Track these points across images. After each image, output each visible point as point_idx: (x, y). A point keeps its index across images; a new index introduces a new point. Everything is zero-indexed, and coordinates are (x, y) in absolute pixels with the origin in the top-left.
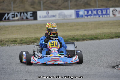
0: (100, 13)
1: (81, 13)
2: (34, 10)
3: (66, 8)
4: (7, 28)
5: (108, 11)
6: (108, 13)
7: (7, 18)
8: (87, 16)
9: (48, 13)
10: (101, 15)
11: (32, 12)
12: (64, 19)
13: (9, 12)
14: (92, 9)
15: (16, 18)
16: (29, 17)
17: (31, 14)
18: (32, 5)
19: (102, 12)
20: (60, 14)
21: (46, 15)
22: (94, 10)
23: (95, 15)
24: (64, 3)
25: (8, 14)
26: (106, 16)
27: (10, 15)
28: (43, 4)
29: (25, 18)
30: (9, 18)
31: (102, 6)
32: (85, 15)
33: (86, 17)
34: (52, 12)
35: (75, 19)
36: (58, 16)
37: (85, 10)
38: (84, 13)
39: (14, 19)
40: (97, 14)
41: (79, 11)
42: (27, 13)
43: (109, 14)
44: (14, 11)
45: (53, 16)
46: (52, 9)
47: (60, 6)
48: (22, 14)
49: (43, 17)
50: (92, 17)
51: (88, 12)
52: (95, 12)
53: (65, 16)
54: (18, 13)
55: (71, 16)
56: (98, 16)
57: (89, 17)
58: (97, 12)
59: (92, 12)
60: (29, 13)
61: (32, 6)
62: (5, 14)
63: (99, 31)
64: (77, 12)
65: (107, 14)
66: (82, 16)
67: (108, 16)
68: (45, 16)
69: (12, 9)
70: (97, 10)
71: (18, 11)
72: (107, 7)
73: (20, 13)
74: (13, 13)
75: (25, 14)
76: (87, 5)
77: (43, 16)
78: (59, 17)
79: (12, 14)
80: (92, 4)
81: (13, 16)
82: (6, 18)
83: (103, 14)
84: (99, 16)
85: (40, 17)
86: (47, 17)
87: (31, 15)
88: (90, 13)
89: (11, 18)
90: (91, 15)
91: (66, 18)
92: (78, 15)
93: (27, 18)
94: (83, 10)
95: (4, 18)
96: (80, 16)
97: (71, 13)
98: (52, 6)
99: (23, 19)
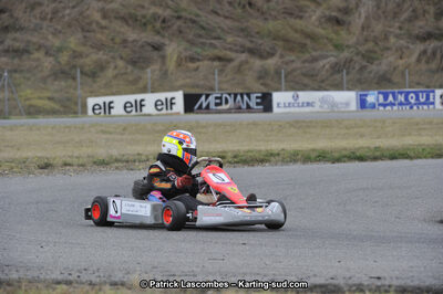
0: (413, 101)
1: (371, 99)
2: (265, 90)
3: (338, 87)
4: (204, 127)
5: (431, 95)
6: (431, 100)
7: (204, 106)
8: (385, 106)
9: (297, 96)
10: (415, 104)
11: (259, 95)
12: (333, 111)
13: (208, 92)
14: (396, 91)
15: (224, 107)
16: (252, 104)
17: (257, 98)
18: (260, 78)
19: (417, 99)
20: (323, 101)
22: (401, 93)
23: (401, 104)
24: (332, 74)
25: (207, 96)
26: (425, 107)
27: (211, 98)
28: (286, 77)
29: (244, 107)
30: (208, 105)
31: (418, 84)
32: (380, 105)
33: (381, 108)
34: (304, 96)
35: (357, 111)
36: (318, 104)
37: (379, 93)
38: (378, 100)
39: (219, 108)
40: (407, 102)
41: (366, 95)
42: (249, 98)
43: (433, 103)
44: (220, 89)
46: (305, 88)
47: (323, 81)
48: (239, 97)
50: (395, 108)
51: (386, 98)
52: (401, 98)
53: (334, 105)
54: (230, 95)
55: (347, 104)
56: (408, 107)
57: (388, 108)
58: (406, 99)
59: (394, 98)
60: (253, 96)
61: (261, 81)
62: (200, 96)
63: (409, 141)
64: (361, 95)
65: (428, 102)
66: (373, 106)
67: (431, 106)
69: (217, 86)
70: (407, 94)
71: (229, 91)
72: (428, 87)
73: (233, 96)
74: (219, 95)
75: (245, 97)
76: (383, 81)
78: (321, 107)
79: (216, 98)
80: (396, 79)
81: (218, 101)
82: (201, 105)
83: (419, 103)
84: (411, 108)
85: (278, 104)
87: (259, 100)
88: (391, 98)
89: (212, 106)
90: (392, 104)
91: (336, 109)
92: (363, 104)
93: (248, 107)
94: (376, 92)
95: (197, 106)
96: (367, 105)
97: (346, 98)
98: (306, 81)
99: (240, 108)
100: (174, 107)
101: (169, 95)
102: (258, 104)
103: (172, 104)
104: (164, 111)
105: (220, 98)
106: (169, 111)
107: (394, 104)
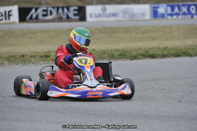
0: (193, 12)
1: (162, 10)
2: (80, 4)
3: (136, 1)
4: (34, 33)
7: (34, 16)
8: (172, 15)
9: (105, 9)
10: (195, 14)
11: (76, 8)
12: (132, 20)
13: (37, 6)
14: (181, 4)
15: (49, 17)
16: (71, 15)
17: (75, 10)
20: (125, 12)
21: (101, 12)
22: (184, 6)
23: (184, 14)
25: (36, 9)
27: (40, 11)
29: (65, 17)
30: (37, 18)
32: (169, 15)
33: (169, 17)
34: (111, 8)
35: (151, 20)
36: (121, 15)
37: (168, 6)
38: (166, 11)
39: (46, 18)
40: (189, 12)
41: (157, 8)
42: (68, 8)
44: (46, 4)
45: (114, 15)
48: (60, 10)
49: (96, 17)
50: (180, 17)
51: (173, 9)
52: (185, 9)
53: (133, 15)
54: (53, 8)
55: (143, 15)
56: (190, 16)
57: (175, 17)
58: (188, 10)
59: (180, 9)
60: (72, 9)
62: (30, 9)
64: (154, 8)
66: (163, 16)
68: (99, 14)
69: (43, 2)
70: (189, 6)
71: (53, 5)
73: (56, 9)
74: (45, 9)
75: (66, 10)
77: (95, 15)
78: (123, 17)
79: (43, 11)
81: (45, 13)
84: (192, 17)
85: (91, 15)
86: (102, 16)
87: (76, 12)
88: (176, 10)
89: (40, 17)
90: (177, 14)
91: (134, 18)
92: (155, 14)
93: (68, 17)
94: (165, 5)
95: (28, 17)
96: (159, 15)
97: (143, 10)
99: (61, 18)
100: (11, 17)
101: (7, 9)
102: (75, 15)
103: (9, 16)
104: (4, 21)
105: (46, 11)
106: (8, 21)
107: (179, 14)
